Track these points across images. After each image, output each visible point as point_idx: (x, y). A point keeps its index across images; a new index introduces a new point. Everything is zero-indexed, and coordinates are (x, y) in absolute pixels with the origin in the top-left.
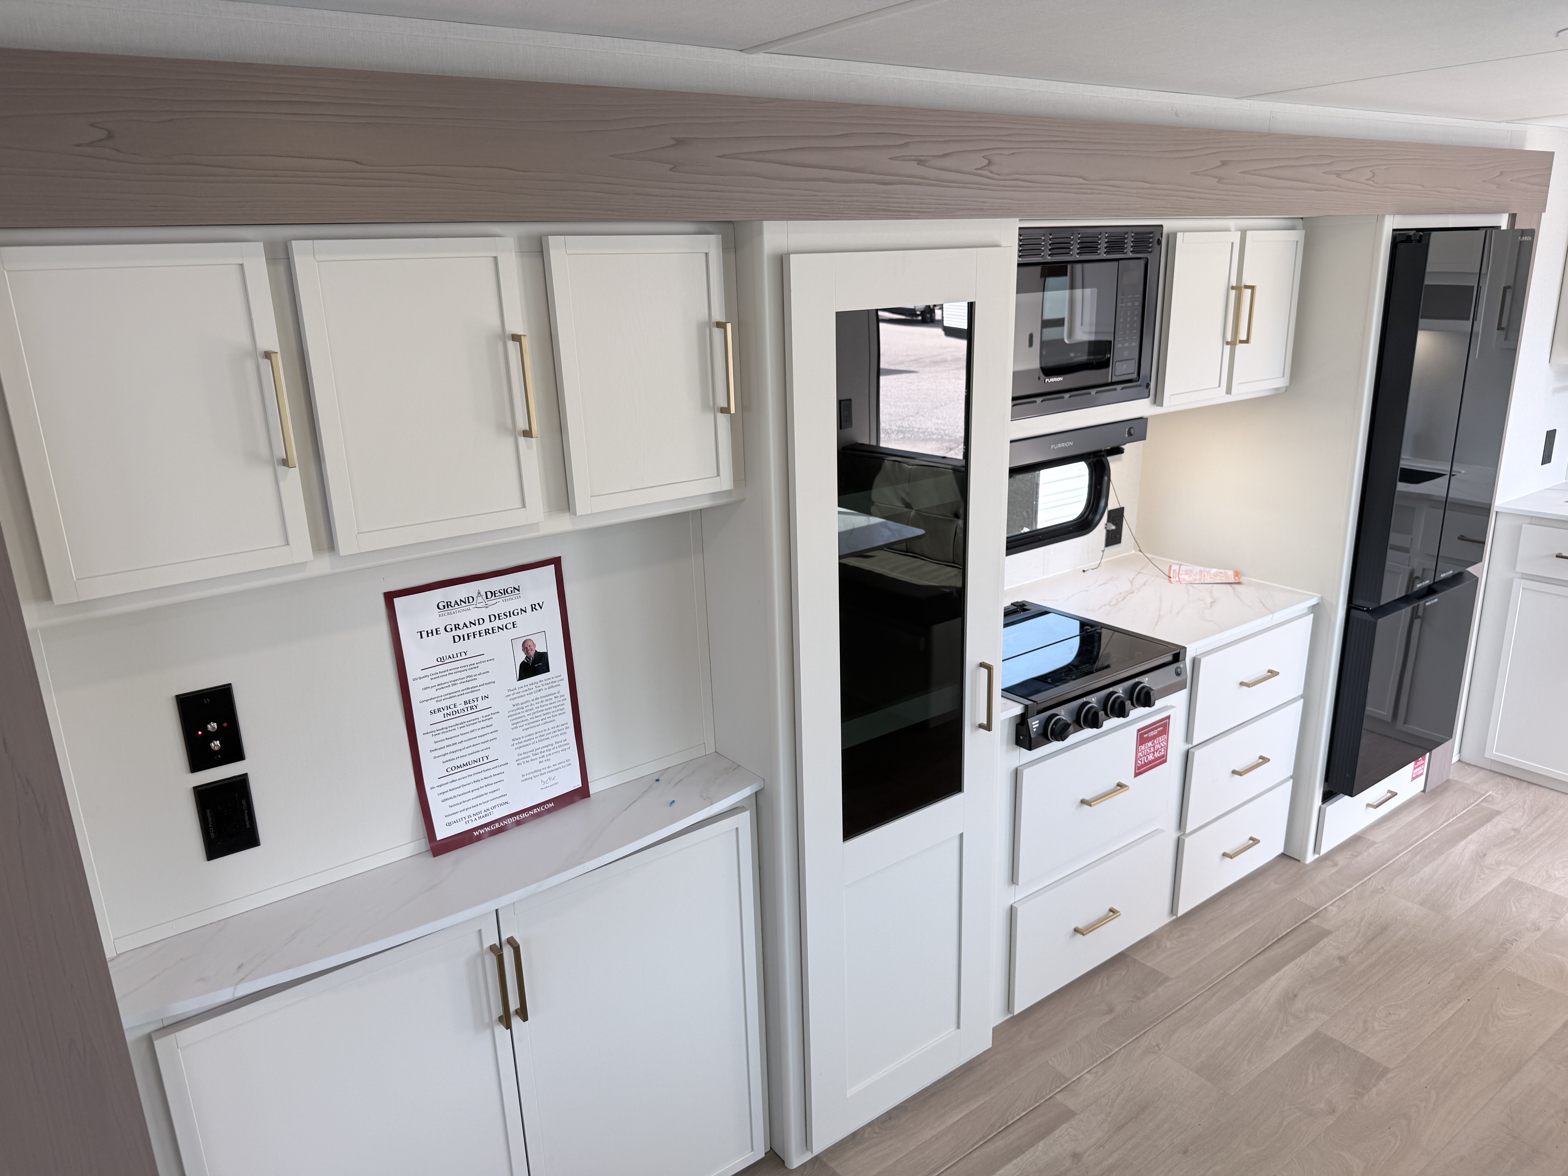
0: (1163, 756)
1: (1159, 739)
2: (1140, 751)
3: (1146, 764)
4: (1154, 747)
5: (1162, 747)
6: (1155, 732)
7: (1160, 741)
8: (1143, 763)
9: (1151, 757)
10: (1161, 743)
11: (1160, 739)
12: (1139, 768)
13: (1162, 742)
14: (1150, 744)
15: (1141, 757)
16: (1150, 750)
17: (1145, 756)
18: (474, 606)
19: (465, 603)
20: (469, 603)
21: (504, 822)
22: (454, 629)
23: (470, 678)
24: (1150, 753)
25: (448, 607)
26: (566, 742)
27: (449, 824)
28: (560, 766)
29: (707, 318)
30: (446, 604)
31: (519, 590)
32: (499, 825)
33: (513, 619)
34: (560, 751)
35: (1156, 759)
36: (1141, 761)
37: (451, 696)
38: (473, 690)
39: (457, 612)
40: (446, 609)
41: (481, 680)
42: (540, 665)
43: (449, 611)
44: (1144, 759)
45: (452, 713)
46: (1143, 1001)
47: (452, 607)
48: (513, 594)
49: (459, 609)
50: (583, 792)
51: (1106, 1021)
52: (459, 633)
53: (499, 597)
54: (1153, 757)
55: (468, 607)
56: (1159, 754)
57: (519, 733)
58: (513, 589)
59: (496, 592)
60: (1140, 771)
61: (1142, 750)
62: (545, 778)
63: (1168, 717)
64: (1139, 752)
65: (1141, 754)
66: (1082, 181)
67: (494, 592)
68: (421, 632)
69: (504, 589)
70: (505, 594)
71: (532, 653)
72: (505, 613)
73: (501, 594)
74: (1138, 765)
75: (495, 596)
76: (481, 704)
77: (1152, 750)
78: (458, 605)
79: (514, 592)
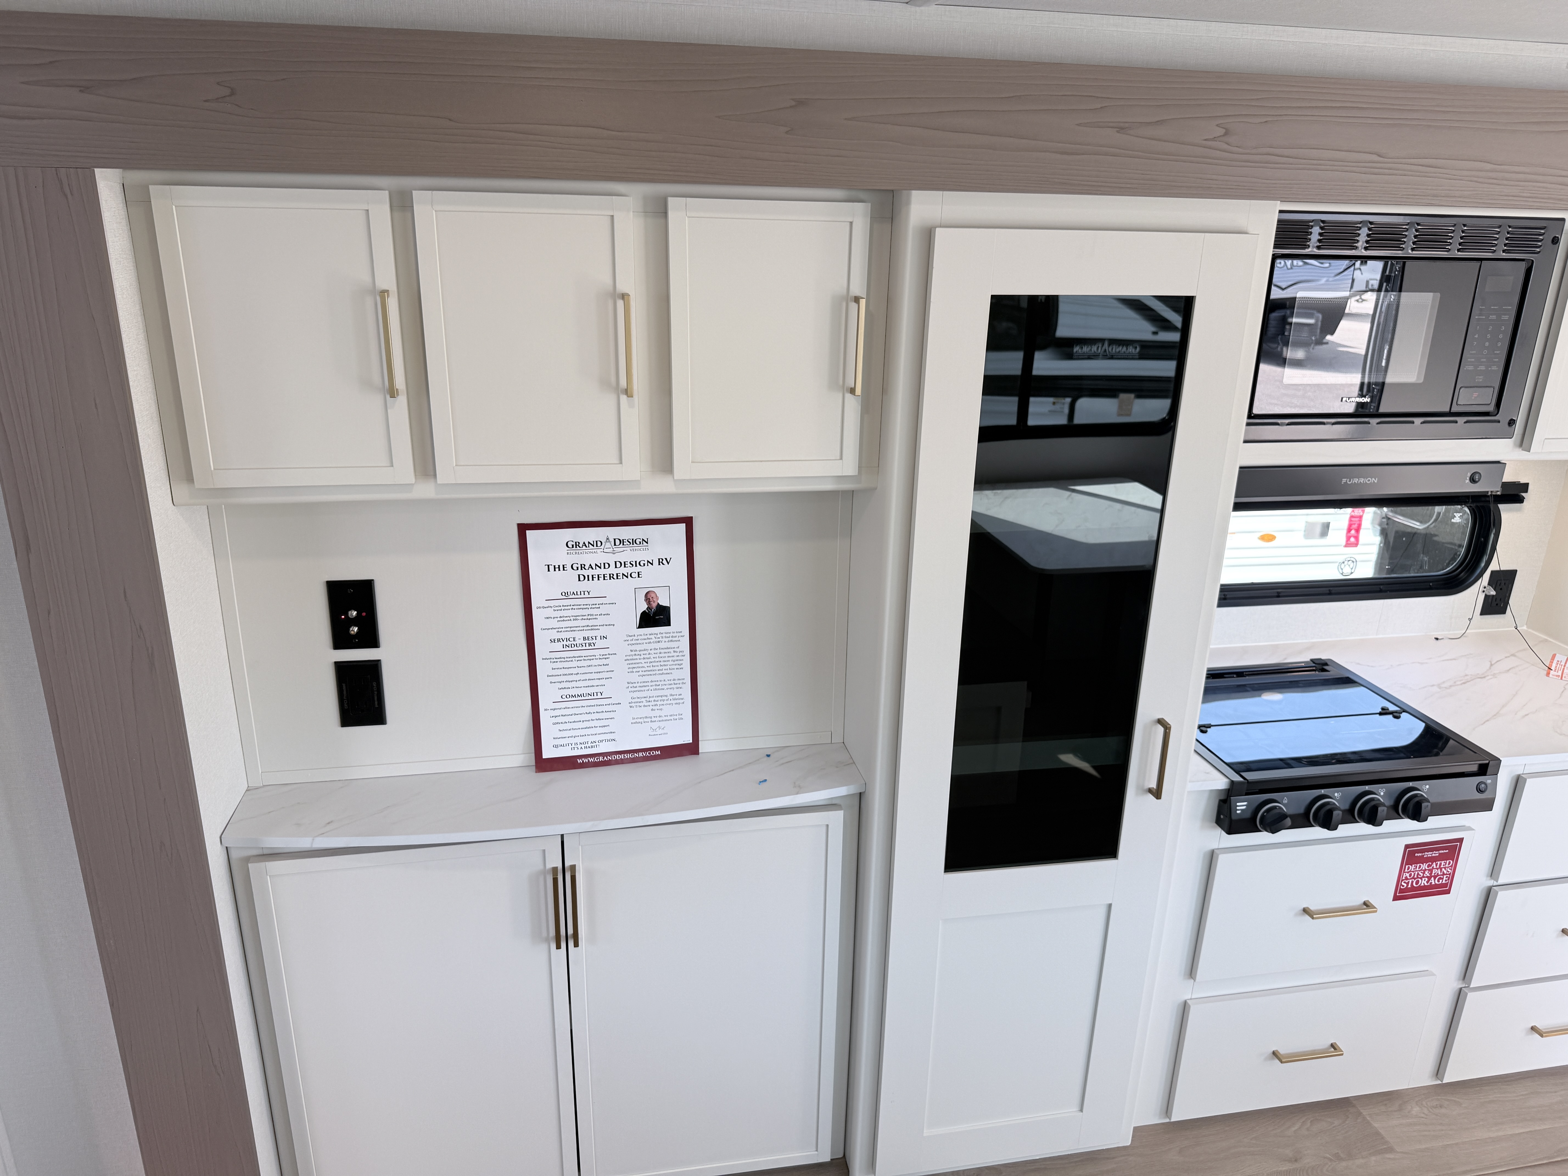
0: (1445, 885)
1: (1441, 864)
2: (1406, 871)
3: (1413, 889)
4: (1431, 871)
5: (1444, 874)
6: (1436, 854)
7: (1442, 866)
8: (1409, 886)
9: (1424, 882)
10: (1443, 869)
11: (1443, 864)
12: (1402, 891)
13: (1445, 868)
14: (1424, 866)
15: (1406, 878)
16: (1424, 873)
17: (1415, 879)
18: (602, 550)
19: (593, 546)
20: (597, 546)
21: (608, 757)
22: (580, 568)
23: (591, 617)
24: (1424, 877)
25: (576, 547)
26: (680, 697)
27: (556, 746)
28: (672, 718)
29: (845, 291)
30: (574, 544)
31: (647, 543)
32: (603, 759)
33: (639, 569)
34: (674, 704)
35: (1431, 886)
36: (1408, 884)
37: (572, 629)
38: (593, 628)
39: (585, 553)
40: (574, 548)
41: (601, 620)
42: (661, 618)
43: (577, 551)
44: (1412, 882)
45: (570, 645)
46: (1344, 1164)
47: (580, 547)
48: (641, 545)
49: (586, 551)
50: (692, 749)
51: (1284, 1169)
52: (584, 572)
53: (627, 546)
54: (1427, 882)
55: (595, 550)
56: (1438, 881)
57: (635, 677)
58: (641, 541)
59: (625, 541)
60: (1401, 894)
61: (1410, 871)
62: (655, 725)
63: (1461, 840)
64: (1404, 872)
65: (1408, 875)
66: (1375, 158)
67: (623, 540)
68: (548, 566)
69: (633, 540)
70: (633, 544)
71: (654, 605)
72: (631, 562)
73: (629, 544)
74: (1402, 887)
75: (623, 545)
76: (599, 643)
77: (1427, 874)
78: (586, 547)
79: (643, 544)
